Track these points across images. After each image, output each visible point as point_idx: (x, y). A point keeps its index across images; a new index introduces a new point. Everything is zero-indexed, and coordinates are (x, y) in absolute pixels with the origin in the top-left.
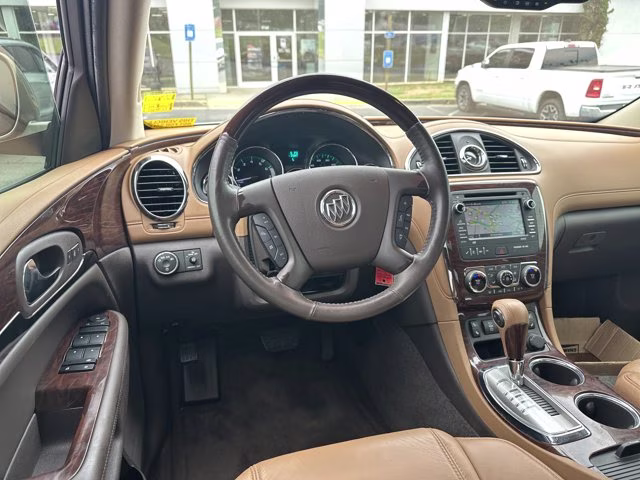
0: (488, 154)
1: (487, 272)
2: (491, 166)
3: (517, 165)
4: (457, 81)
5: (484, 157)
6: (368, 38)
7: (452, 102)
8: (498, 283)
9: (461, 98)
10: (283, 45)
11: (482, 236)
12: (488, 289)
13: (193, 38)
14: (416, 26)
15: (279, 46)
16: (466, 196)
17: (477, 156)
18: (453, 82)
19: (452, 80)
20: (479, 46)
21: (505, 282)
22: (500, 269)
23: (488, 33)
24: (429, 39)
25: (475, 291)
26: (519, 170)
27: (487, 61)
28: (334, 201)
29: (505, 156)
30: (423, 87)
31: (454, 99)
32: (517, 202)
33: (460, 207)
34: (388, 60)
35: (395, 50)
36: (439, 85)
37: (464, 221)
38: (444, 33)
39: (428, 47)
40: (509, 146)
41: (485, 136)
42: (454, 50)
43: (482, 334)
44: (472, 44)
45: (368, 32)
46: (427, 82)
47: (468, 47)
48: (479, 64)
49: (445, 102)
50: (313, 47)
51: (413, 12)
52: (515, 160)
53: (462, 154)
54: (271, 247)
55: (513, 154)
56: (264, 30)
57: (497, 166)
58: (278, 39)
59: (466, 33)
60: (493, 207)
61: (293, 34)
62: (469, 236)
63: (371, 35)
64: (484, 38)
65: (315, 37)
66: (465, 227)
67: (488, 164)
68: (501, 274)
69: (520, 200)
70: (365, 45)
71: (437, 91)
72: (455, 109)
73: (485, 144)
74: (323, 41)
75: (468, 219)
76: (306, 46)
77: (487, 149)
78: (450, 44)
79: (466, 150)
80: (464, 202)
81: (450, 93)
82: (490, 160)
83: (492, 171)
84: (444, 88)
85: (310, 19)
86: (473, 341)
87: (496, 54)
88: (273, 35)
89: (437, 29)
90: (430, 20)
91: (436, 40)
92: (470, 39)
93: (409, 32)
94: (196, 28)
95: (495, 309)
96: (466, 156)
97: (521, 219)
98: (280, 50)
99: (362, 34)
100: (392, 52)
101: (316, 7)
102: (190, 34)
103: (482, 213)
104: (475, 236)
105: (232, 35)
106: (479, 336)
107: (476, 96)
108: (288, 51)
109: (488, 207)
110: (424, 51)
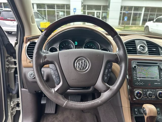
0: (148, 48)
1: (143, 91)
2: (149, 52)
3: (159, 53)
4: (145, 26)
5: (146, 49)
6: (121, 13)
7: (143, 31)
8: (146, 96)
9: (146, 31)
10: (98, 14)
11: (143, 78)
12: (142, 98)
13: (75, 12)
14: (135, 11)
15: (97, 14)
16: (138, 63)
17: (144, 49)
18: (144, 26)
19: (144, 25)
20: (153, 16)
21: (149, 96)
22: (148, 91)
23: (156, 13)
24: (138, 14)
25: (137, 98)
26: (160, 55)
27: (155, 20)
28: (80, 62)
29: (155, 50)
30: (135, 27)
31: (144, 31)
32: (158, 67)
33: (135, 67)
34: (126, 19)
35: (128, 17)
36: (140, 27)
37: (136, 72)
38: (143, 12)
39: (138, 16)
40: (156, 46)
41: (148, 42)
42: (145, 17)
43: (138, 113)
44: (151, 16)
45: (121, 12)
46: (136, 26)
47: (149, 17)
48: (152, 21)
49: (141, 31)
50: (106, 15)
51: (134, 7)
52: (159, 51)
53: (138, 47)
54: (54, 77)
55: (158, 49)
56: (94, 10)
57: (151, 53)
58: (97, 13)
59: (149, 13)
60: (147, 68)
61: (101, 11)
62: (137, 77)
63: (122, 12)
64: (154, 14)
65: (107, 12)
66: (136, 74)
67: (148, 52)
68: (148, 93)
69: (159, 66)
70: (120, 15)
71: (139, 28)
72: (144, 33)
73: (147, 44)
74: (109, 14)
75: (137, 71)
76: (104, 15)
77: (148, 46)
78: (144, 16)
79: (140, 46)
80: (137, 65)
81: (143, 29)
82: (149, 50)
83: (149, 54)
84: (141, 27)
85: (106, 8)
86: (134, 116)
87: (157, 19)
88: (96, 12)
89: (141, 11)
90: (139, 9)
91: (140, 14)
92: (150, 15)
93: (133, 12)
94: (76, 9)
95: (144, 108)
96: (140, 48)
97: (158, 73)
98: (97, 16)
99: (119, 12)
100: (127, 17)
101: (108, 4)
102: (75, 10)
103: (143, 70)
104: (140, 78)
105: (85, 11)
106: (137, 114)
107: (150, 30)
108: (99, 16)
109: (146, 67)
110: (136, 18)
